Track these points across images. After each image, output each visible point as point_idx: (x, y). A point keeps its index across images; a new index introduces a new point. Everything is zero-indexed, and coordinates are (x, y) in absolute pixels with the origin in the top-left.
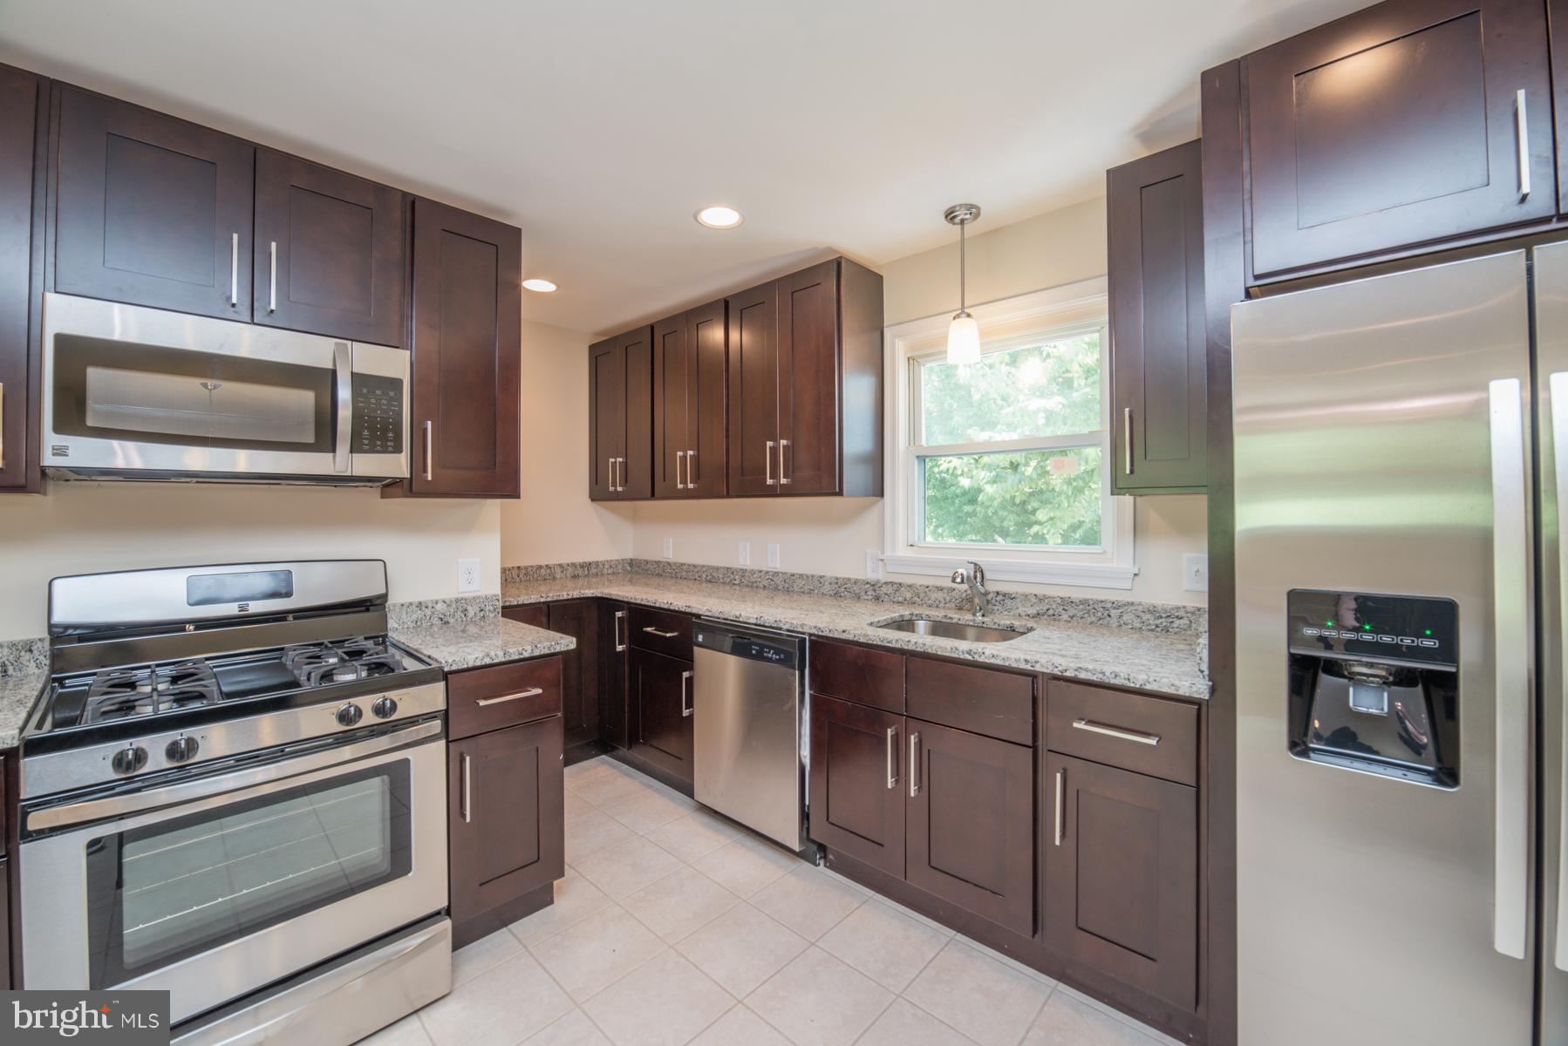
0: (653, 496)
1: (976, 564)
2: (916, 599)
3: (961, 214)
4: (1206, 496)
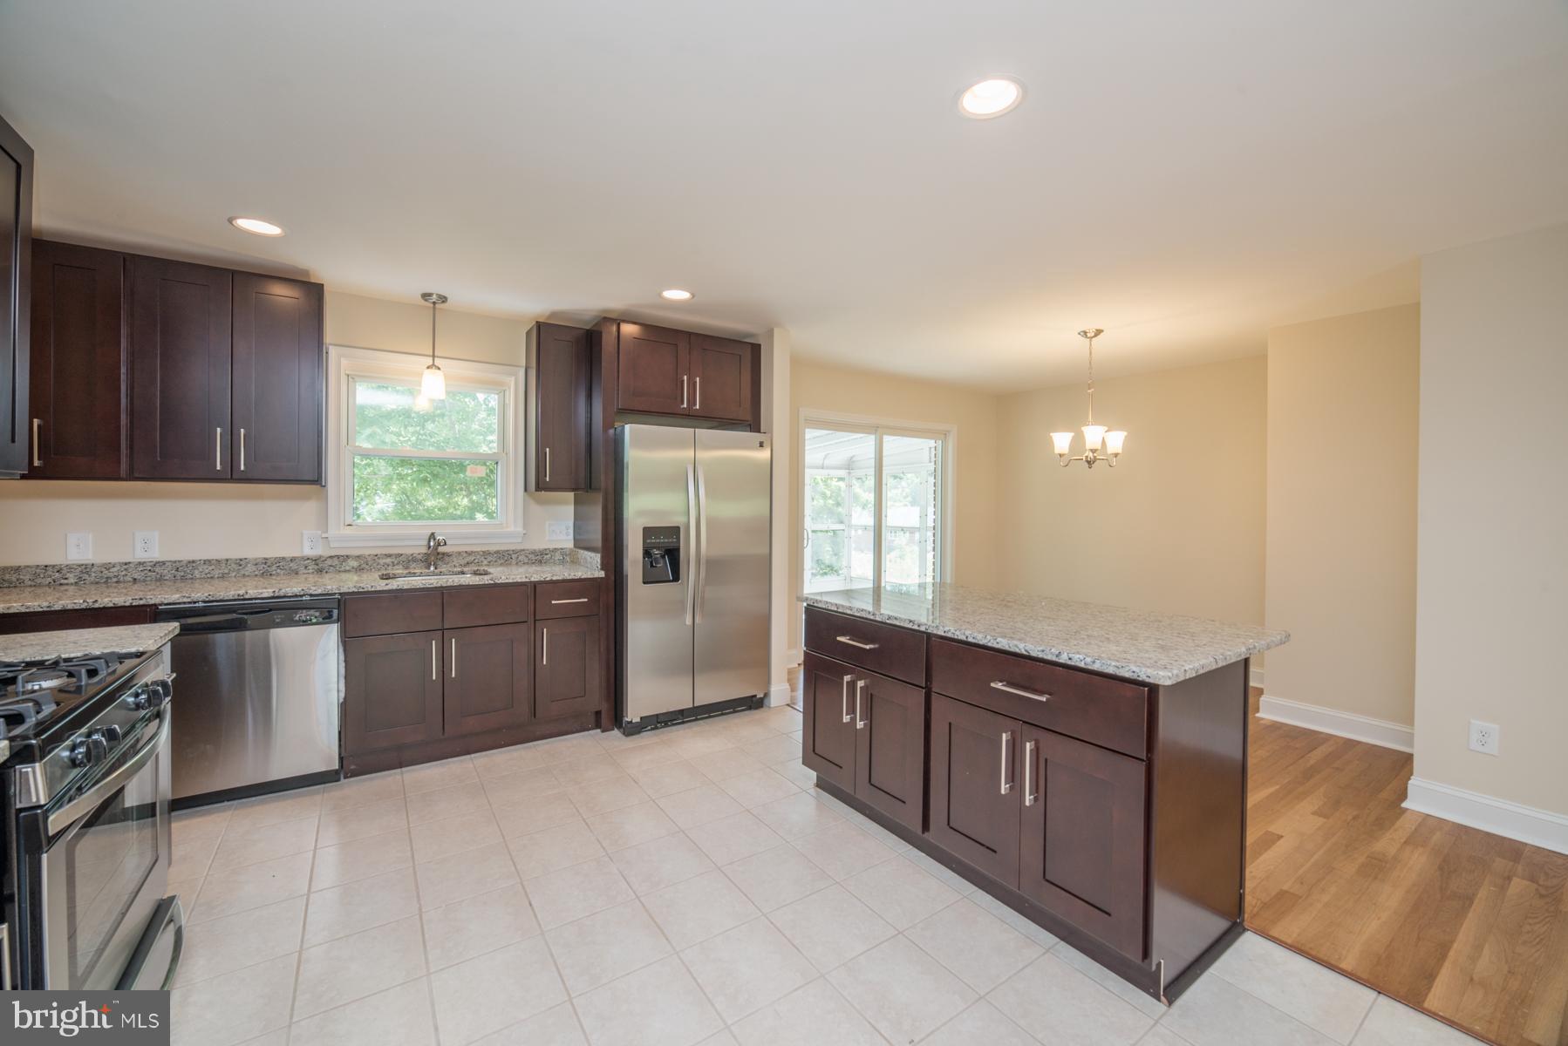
3: (434, 299)
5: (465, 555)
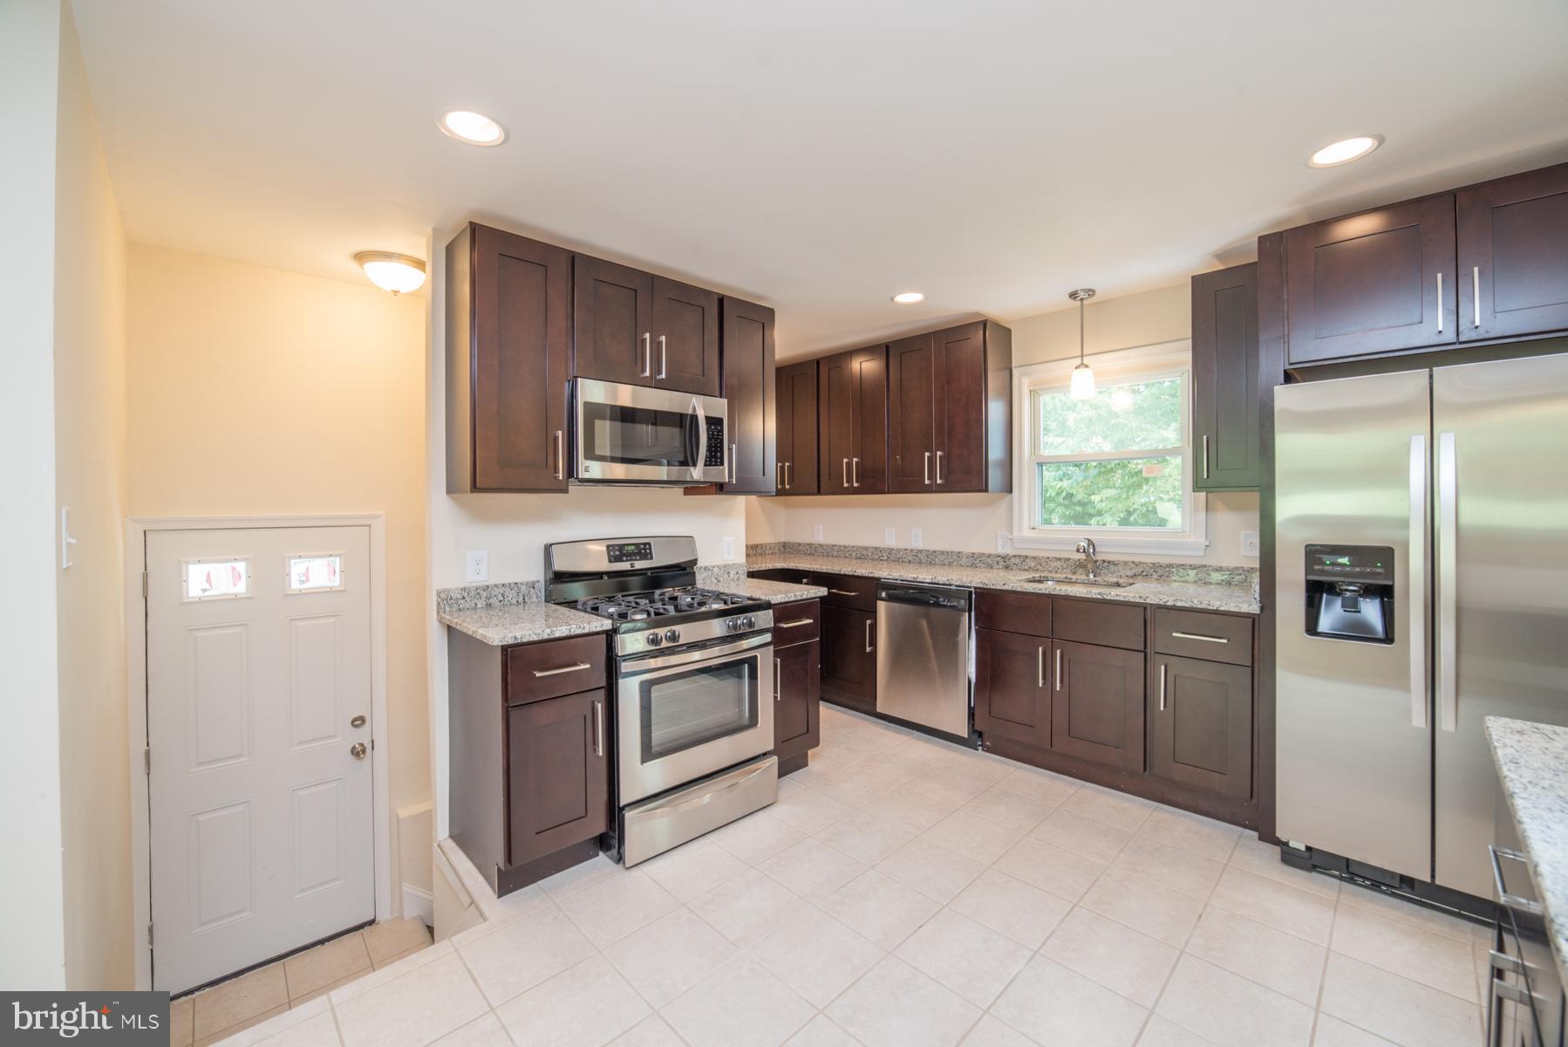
0: (819, 492)
1: (1089, 540)
2: (1039, 567)
3: (1082, 295)
4: (1258, 493)
5: (1132, 565)
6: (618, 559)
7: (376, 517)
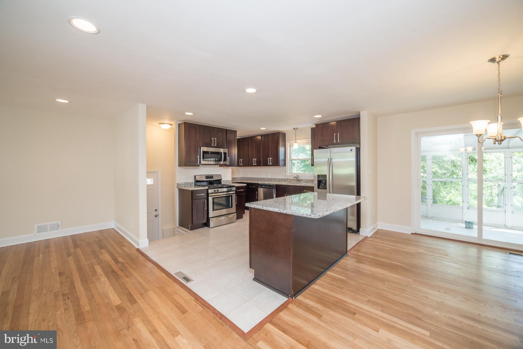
0: (248, 166)
1: (297, 175)
2: (290, 181)
3: (296, 129)
5: (305, 180)
6: (207, 178)
7: (159, 171)
